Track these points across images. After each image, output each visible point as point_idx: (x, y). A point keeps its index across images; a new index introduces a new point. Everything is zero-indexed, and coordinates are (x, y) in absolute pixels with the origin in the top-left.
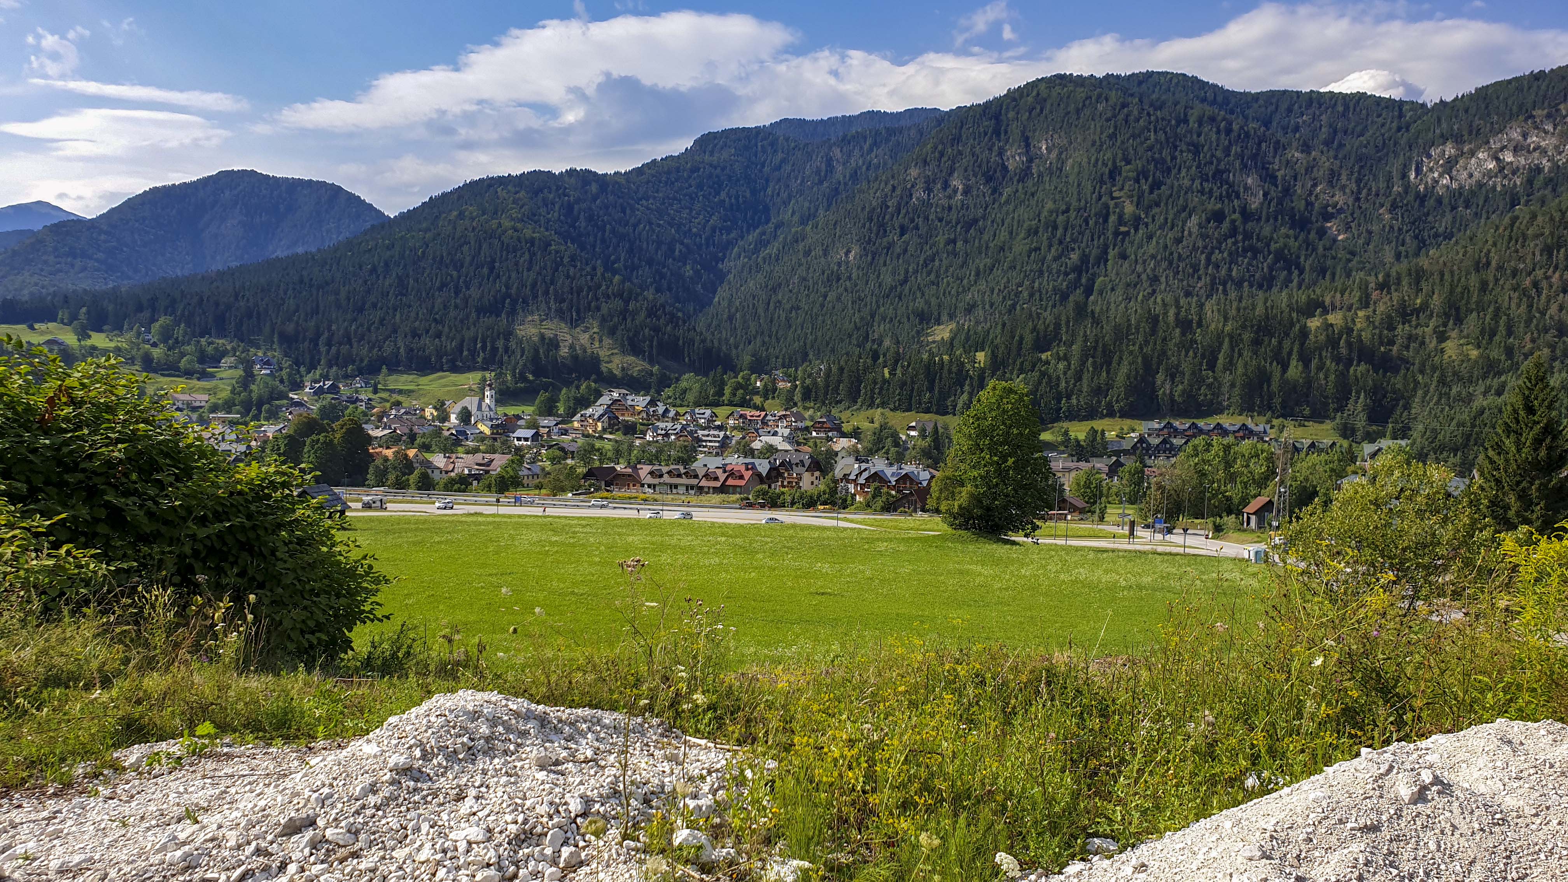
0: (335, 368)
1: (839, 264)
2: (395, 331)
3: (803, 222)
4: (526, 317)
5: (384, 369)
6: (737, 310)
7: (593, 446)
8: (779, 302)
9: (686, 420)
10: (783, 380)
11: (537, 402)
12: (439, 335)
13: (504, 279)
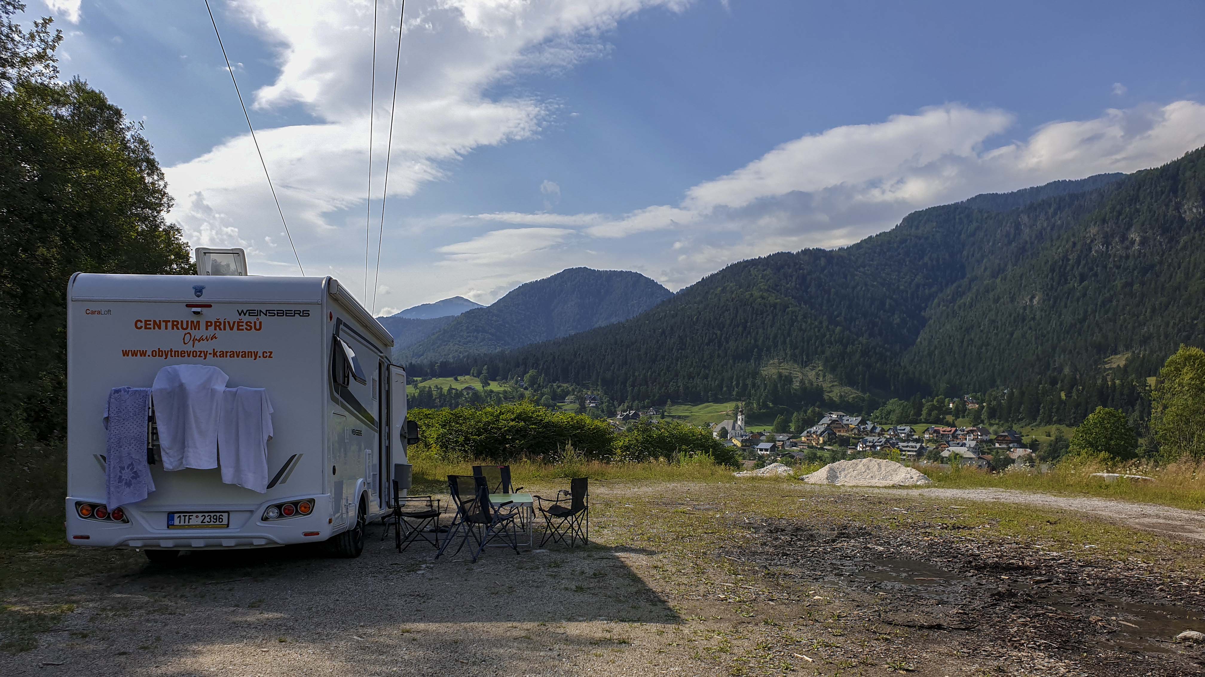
0: (636, 402)
1: (1025, 308)
2: (677, 375)
3: (994, 275)
4: (768, 361)
5: (669, 402)
6: (936, 348)
7: (815, 454)
8: (971, 340)
9: (890, 435)
10: (973, 403)
11: (775, 423)
12: (706, 377)
13: (753, 335)
